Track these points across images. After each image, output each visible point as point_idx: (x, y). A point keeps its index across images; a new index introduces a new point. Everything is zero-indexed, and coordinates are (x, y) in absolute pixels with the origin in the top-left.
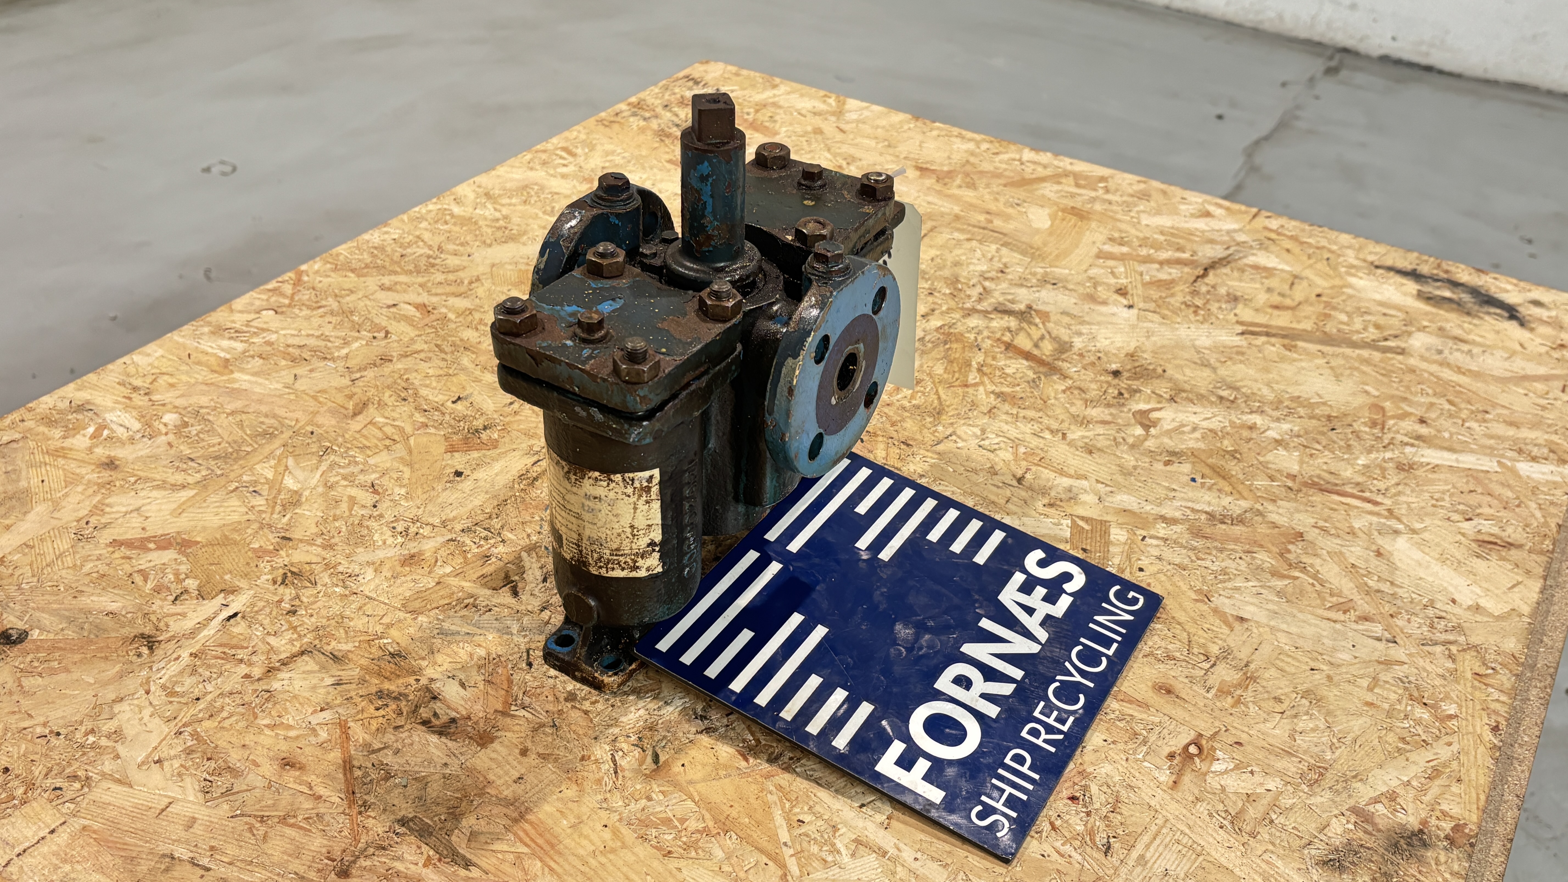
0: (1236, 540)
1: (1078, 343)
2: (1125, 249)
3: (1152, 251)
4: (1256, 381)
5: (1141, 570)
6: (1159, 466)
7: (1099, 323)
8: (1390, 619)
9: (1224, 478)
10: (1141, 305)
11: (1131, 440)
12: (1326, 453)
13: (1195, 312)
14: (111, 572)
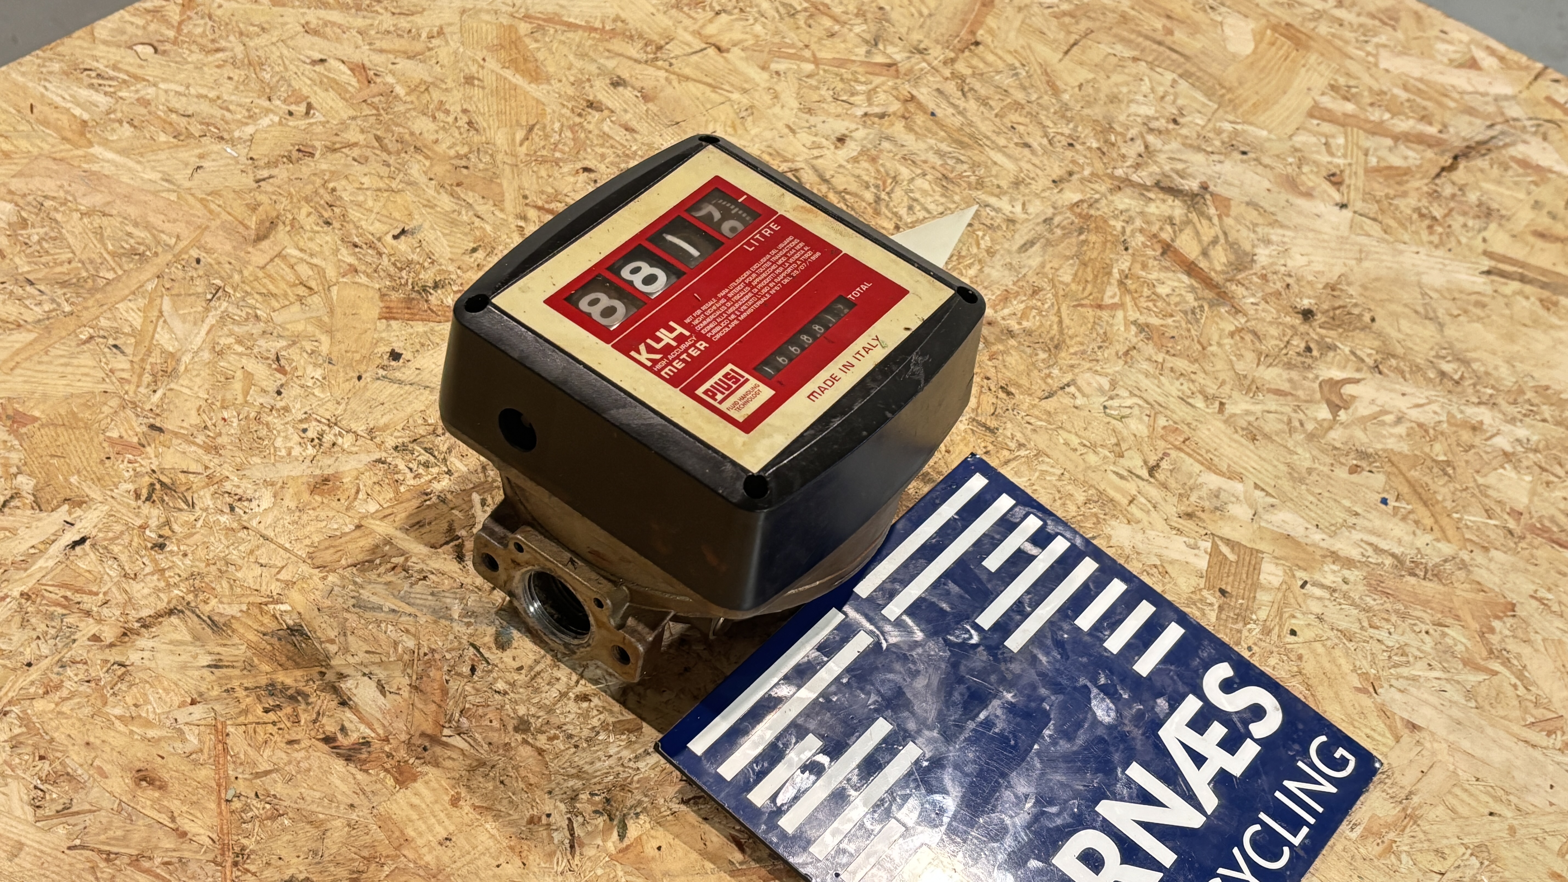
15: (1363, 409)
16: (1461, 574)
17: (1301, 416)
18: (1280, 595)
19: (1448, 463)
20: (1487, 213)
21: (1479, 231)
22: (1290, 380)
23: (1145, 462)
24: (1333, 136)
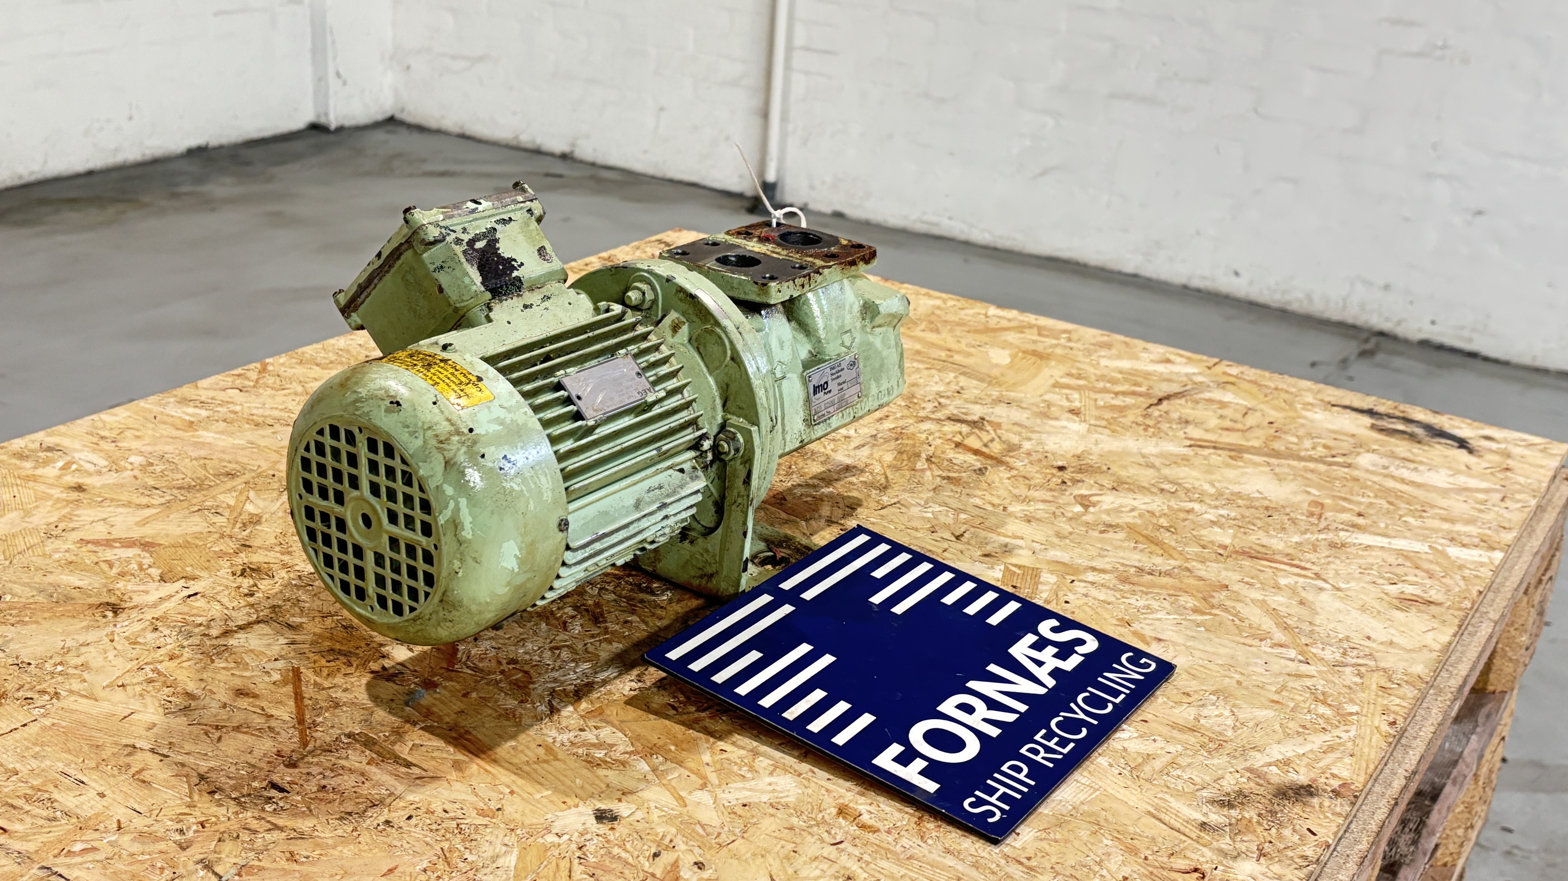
0: (1163, 587)
1: (1027, 446)
2: (1081, 382)
3: (1108, 385)
4: (1198, 479)
5: (1067, 602)
6: (1096, 534)
7: (1049, 433)
8: (1305, 648)
9: (1157, 544)
10: (1093, 422)
11: (1070, 515)
12: (1260, 532)
13: (1145, 430)
14: (79, 561)
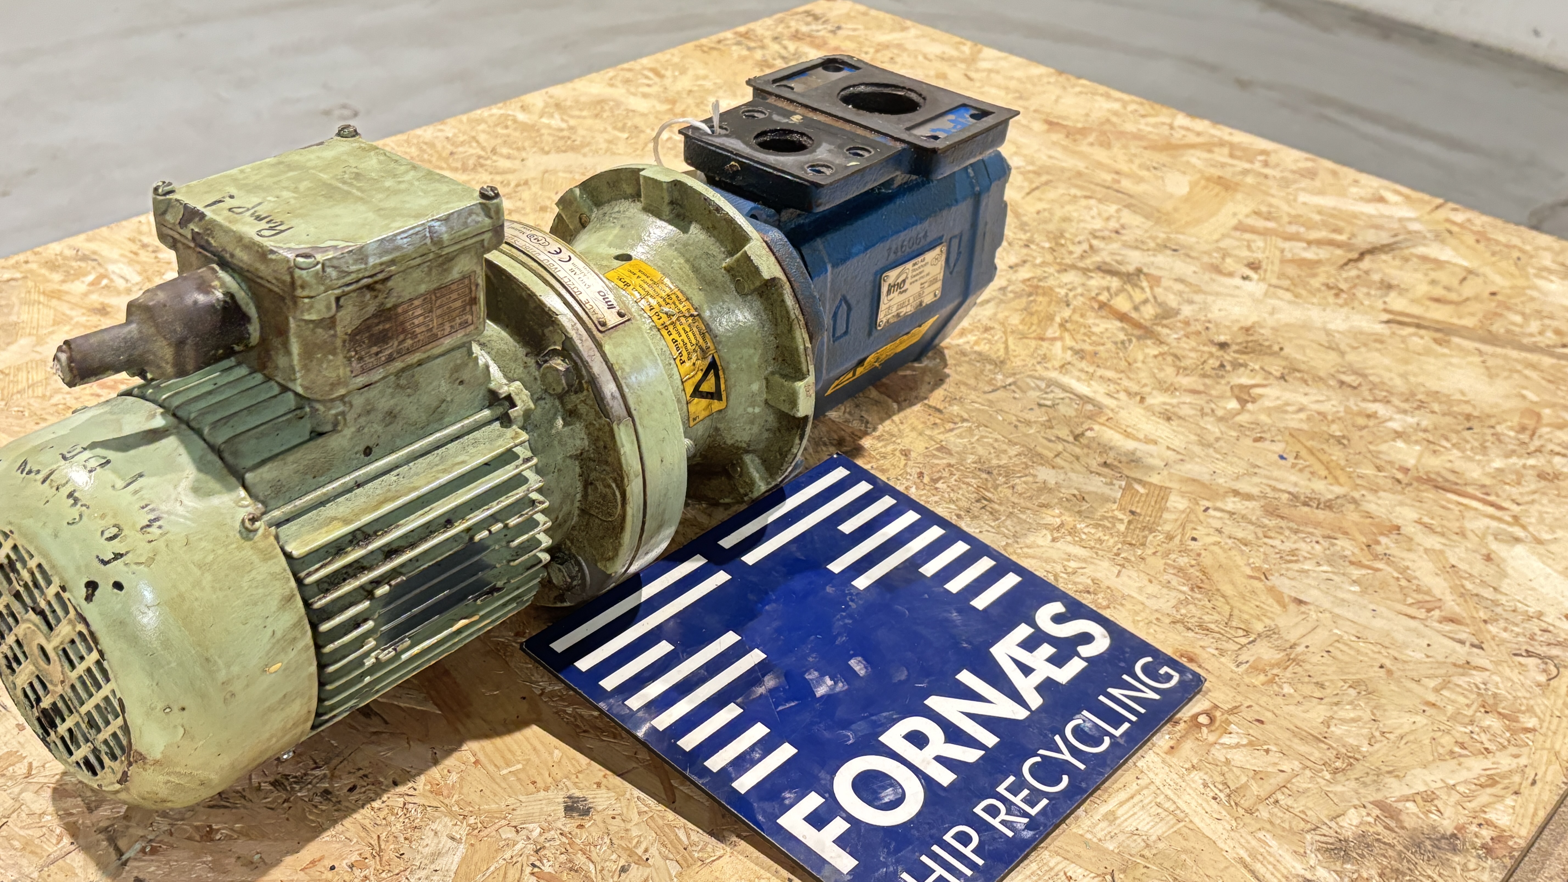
15: (1267, 403)
16: (1352, 507)
17: (1213, 406)
18: (1183, 516)
19: (1344, 437)
20: (1387, 287)
21: (1381, 297)
22: (1205, 385)
23: (1072, 432)
24: (1254, 241)
